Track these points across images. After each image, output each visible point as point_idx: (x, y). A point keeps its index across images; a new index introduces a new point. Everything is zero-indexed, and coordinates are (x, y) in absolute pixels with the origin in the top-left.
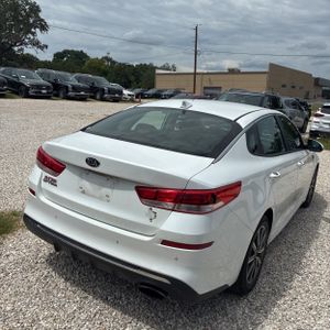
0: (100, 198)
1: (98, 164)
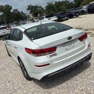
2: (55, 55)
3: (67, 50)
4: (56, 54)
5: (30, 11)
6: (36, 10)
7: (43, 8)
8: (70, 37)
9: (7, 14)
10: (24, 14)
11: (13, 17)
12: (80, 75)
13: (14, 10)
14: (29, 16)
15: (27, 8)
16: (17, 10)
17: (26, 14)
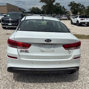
0: (50, 52)
1: (51, 41)
2: (26, 52)
3: (43, 52)
4: (28, 51)
5: (71, 7)
6: (77, 7)
7: (85, 8)
8: (49, 40)
9: (49, 5)
10: (64, 9)
11: (53, 9)
12: (55, 84)
13: (57, 4)
14: (69, 12)
15: (70, 4)
16: (59, 4)
17: (66, 10)
